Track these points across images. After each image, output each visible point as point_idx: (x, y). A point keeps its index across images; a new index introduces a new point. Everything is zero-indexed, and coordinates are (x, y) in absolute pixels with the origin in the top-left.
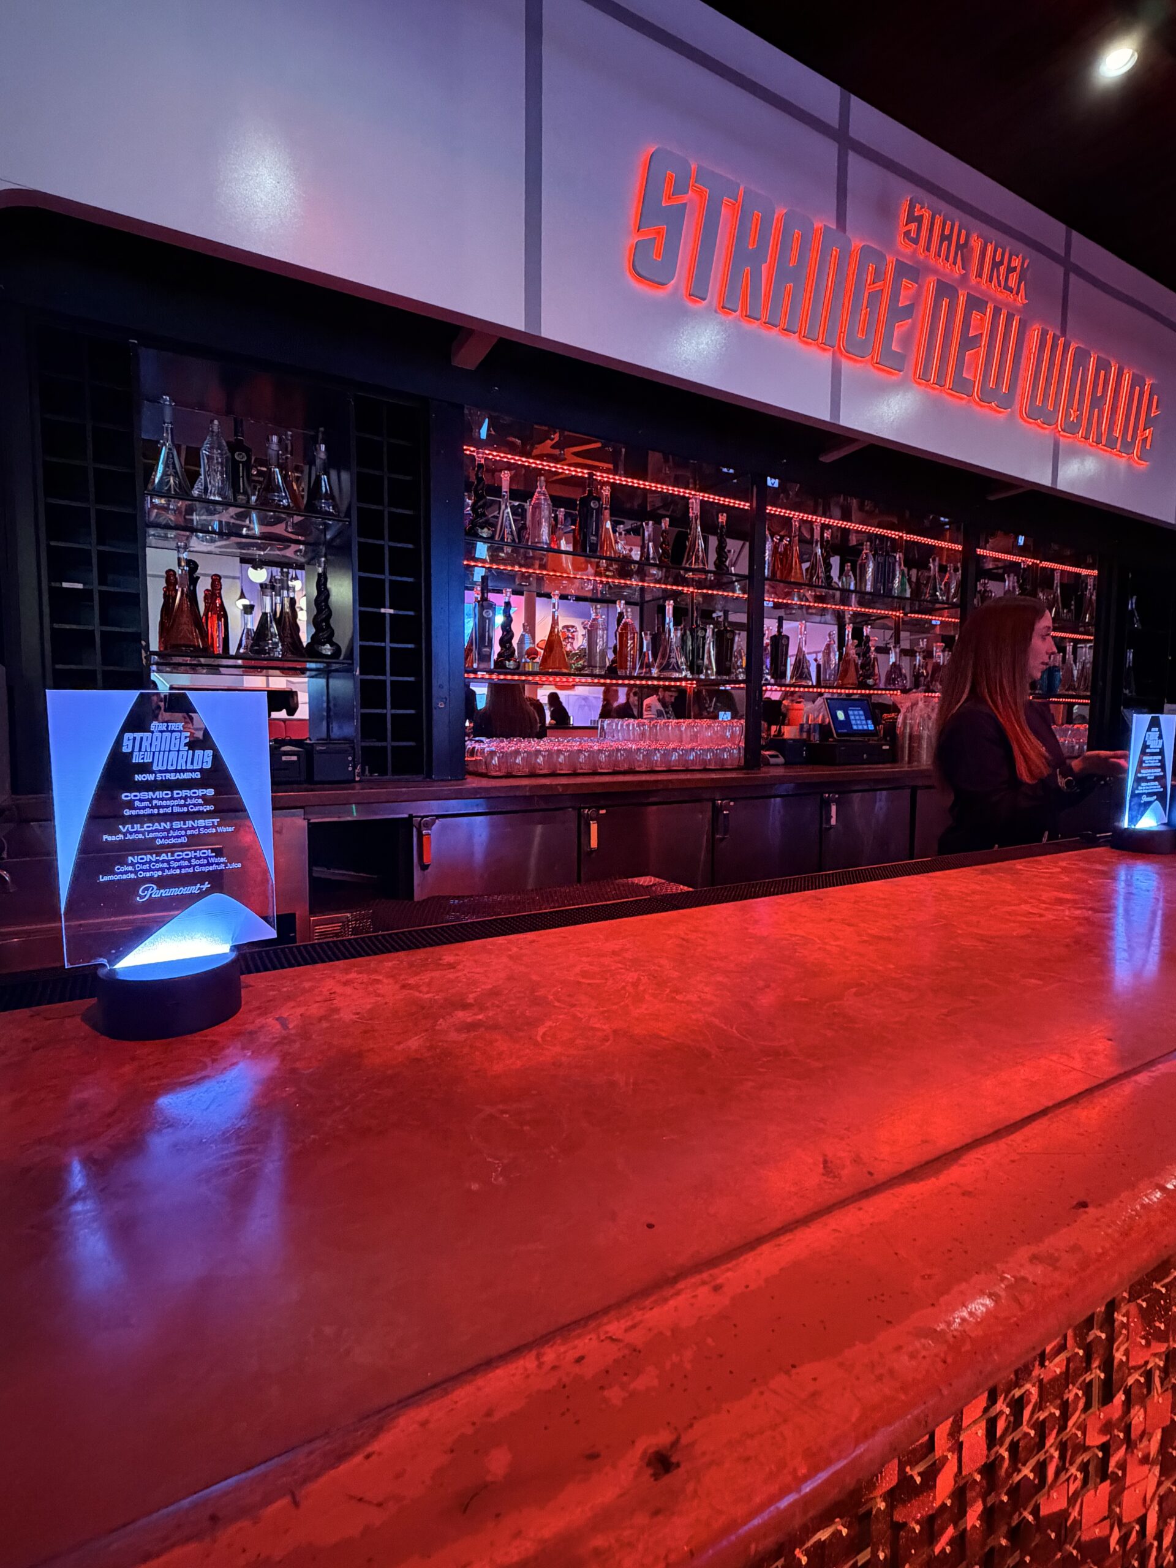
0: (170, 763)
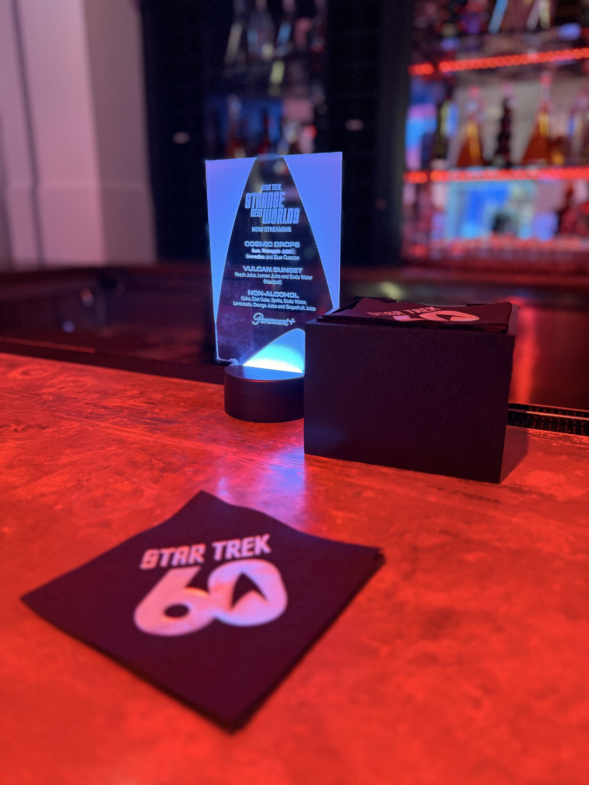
0: (272, 219)
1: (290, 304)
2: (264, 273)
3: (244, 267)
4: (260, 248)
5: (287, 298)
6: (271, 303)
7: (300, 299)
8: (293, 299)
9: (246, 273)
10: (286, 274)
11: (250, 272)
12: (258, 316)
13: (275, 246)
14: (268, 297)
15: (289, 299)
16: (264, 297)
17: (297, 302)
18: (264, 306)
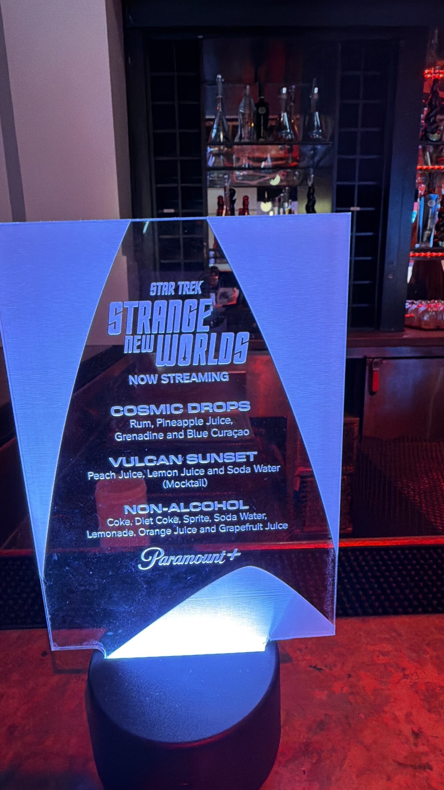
1: (227, 523)
2: (163, 467)
3: (111, 459)
4: (152, 418)
5: (221, 512)
6: (181, 526)
7: (251, 511)
8: (237, 512)
9: (118, 471)
10: (217, 465)
11: (126, 470)
12: (152, 553)
13: (191, 412)
14: (173, 514)
15: (227, 512)
16: (165, 514)
17: (243, 517)
18: (165, 533)
